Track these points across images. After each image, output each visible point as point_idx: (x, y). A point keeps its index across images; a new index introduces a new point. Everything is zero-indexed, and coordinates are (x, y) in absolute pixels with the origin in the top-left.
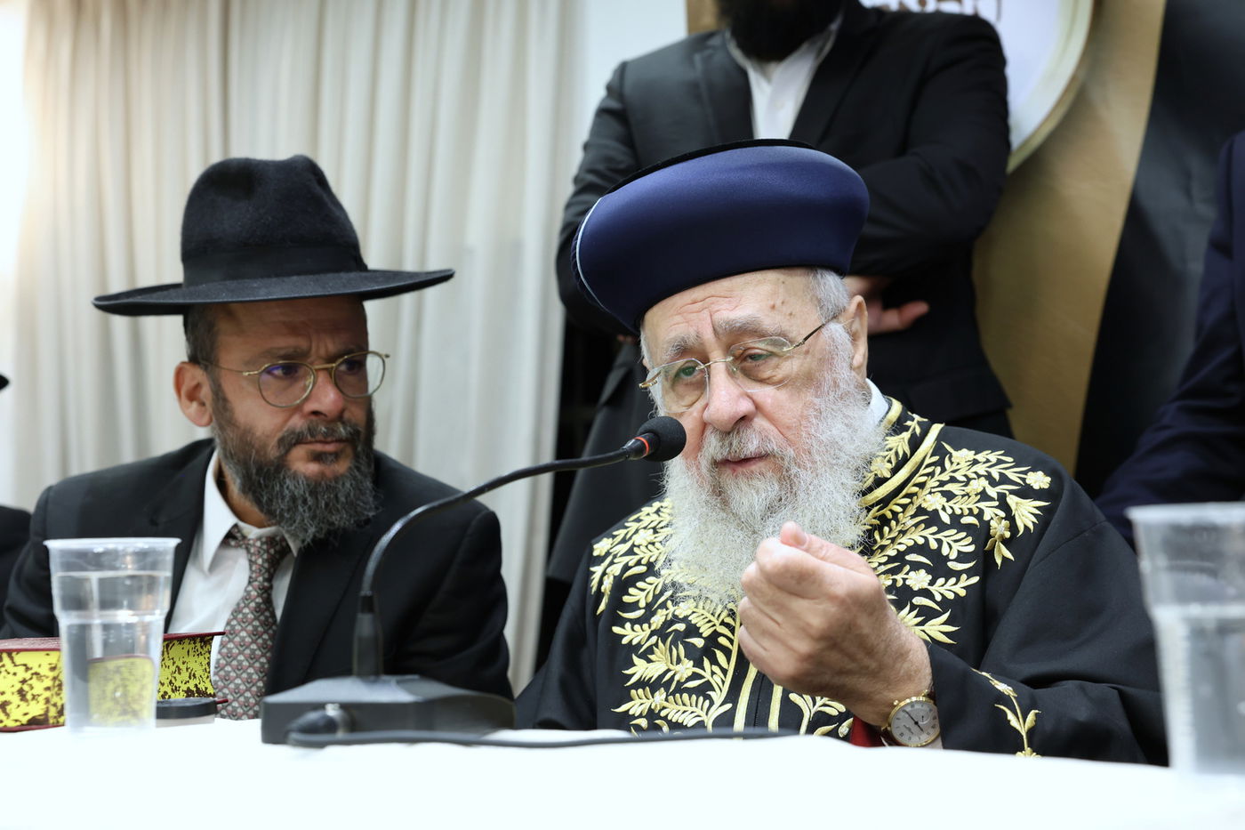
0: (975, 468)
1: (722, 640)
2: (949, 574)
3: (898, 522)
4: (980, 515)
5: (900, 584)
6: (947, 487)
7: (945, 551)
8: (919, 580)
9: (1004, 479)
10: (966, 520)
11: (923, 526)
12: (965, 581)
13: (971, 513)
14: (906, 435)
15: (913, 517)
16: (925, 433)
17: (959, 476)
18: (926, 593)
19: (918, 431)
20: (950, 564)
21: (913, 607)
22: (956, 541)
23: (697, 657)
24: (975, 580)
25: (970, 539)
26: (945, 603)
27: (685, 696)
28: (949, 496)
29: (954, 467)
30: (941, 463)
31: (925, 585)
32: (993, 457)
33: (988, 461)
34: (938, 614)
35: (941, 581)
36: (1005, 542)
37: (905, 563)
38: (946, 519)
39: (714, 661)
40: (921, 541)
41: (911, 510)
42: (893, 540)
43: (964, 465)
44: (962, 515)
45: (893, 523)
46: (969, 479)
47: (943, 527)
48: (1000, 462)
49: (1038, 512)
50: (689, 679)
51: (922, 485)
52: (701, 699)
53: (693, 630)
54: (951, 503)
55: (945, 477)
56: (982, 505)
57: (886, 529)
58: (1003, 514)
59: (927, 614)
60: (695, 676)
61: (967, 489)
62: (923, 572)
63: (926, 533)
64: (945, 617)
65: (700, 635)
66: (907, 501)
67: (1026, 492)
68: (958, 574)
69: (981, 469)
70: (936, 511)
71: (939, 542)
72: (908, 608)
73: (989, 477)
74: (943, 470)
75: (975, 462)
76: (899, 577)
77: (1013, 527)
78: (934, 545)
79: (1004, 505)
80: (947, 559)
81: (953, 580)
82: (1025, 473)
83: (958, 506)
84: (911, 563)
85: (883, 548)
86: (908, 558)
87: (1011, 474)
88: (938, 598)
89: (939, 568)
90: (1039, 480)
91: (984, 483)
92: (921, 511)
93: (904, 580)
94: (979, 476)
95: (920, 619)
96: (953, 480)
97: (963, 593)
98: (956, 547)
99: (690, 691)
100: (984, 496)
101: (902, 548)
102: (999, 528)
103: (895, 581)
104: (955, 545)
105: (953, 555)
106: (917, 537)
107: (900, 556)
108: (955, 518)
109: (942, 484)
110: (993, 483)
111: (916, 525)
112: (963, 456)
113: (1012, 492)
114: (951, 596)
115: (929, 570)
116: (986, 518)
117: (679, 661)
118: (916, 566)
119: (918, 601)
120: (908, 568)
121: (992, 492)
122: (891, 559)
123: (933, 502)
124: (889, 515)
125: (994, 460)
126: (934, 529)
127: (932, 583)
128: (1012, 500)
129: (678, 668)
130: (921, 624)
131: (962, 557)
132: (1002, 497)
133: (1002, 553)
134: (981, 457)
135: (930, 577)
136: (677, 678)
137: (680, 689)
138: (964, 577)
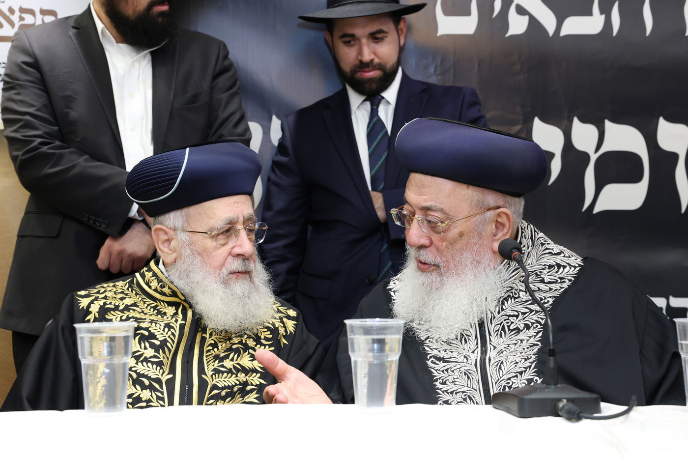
1: (168, 344)
2: (262, 344)
4: (273, 324)
8: (251, 343)
10: (267, 325)
12: (267, 349)
13: (270, 323)
18: (253, 349)
20: (261, 340)
21: (249, 353)
22: (263, 332)
23: (156, 348)
27: (149, 364)
35: (259, 346)
36: (284, 337)
39: (164, 352)
49: (294, 326)
50: (151, 357)
52: (159, 368)
53: (153, 336)
56: (273, 320)
58: (282, 325)
60: (155, 357)
62: (251, 339)
65: (157, 339)
67: (289, 317)
68: (264, 345)
72: (247, 353)
77: (286, 331)
79: (282, 322)
80: (260, 338)
82: (287, 309)
89: (258, 341)
90: (292, 313)
93: (246, 341)
95: (252, 359)
98: (264, 334)
99: (153, 363)
102: (282, 331)
103: (242, 340)
105: (263, 337)
113: (284, 317)
115: (254, 340)
117: (145, 348)
118: (249, 337)
119: (251, 351)
120: (246, 336)
127: (256, 346)
128: (285, 320)
129: (145, 351)
130: (252, 361)
131: (266, 339)
132: (281, 319)
133: (282, 341)
135: (255, 343)
136: (144, 355)
137: (146, 360)
138: (267, 347)
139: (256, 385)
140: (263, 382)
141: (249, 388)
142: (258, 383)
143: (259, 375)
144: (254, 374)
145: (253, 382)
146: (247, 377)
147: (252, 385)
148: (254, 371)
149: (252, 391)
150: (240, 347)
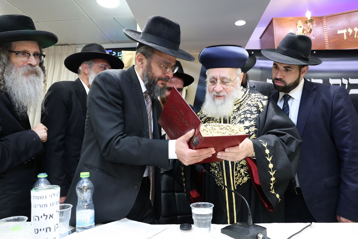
0: (255, 96)
3: (243, 105)
4: (257, 104)
5: (246, 117)
6: (252, 100)
7: (252, 111)
8: (249, 116)
9: (260, 98)
10: (255, 105)
11: (248, 106)
12: (256, 115)
13: (256, 104)
14: (244, 92)
15: (246, 105)
16: (247, 91)
17: (253, 98)
18: (250, 118)
19: (246, 91)
21: (248, 120)
24: (258, 114)
25: (256, 108)
26: (253, 119)
28: (252, 101)
29: (252, 97)
30: (250, 96)
31: (250, 116)
32: (258, 94)
33: (257, 95)
34: (253, 120)
35: (252, 115)
36: (262, 108)
37: (246, 113)
38: (252, 105)
40: (248, 109)
41: (245, 103)
42: (243, 108)
43: (253, 96)
44: (254, 104)
45: (242, 105)
46: (255, 98)
47: (252, 107)
48: (259, 95)
49: (266, 102)
51: (247, 99)
54: (252, 103)
55: (251, 98)
56: (257, 102)
57: (241, 106)
58: (261, 104)
59: (250, 121)
61: (255, 100)
62: (249, 114)
63: (249, 108)
64: (254, 121)
66: (244, 102)
67: (264, 100)
68: (255, 114)
69: (256, 96)
70: (250, 104)
71: (251, 109)
73: (258, 98)
74: (250, 97)
75: (255, 95)
76: (245, 115)
77: (263, 105)
78: (250, 110)
79: (261, 102)
80: (253, 112)
81: (254, 115)
82: (264, 96)
83: (254, 103)
84: (247, 113)
85: (241, 109)
86: (246, 112)
87: (262, 97)
88: (252, 118)
89: (252, 113)
90: (266, 97)
91: (257, 99)
92: (247, 104)
94: (256, 98)
96: (252, 99)
97: (256, 117)
98: (254, 110)
100: (257, 101)
101: (245, 110)
102: (261, 106)
103: (245, 116)
104: (254, 109)
105: (254, 111)
106: (247, 108)
107: (245, 112)
108: (253, 105)
109: (250, 99)
110: (259, 99)
111: (247, 106)
112: (253, 95)
113: (262, 100)
114: (254, 118)
115: (250, 114)
116: (258, 104)
118: (248, 113)
119: (249, 119)
120: (246, 114)
121: (259, 100)
122: (243, 112)
123: (250, 102)
124: (242, 104)
125: (258, 95)
126: (250, 107)
127: (251, 116)
128: (262, 101)
130: (250, 122)
131: (255, 111)
132: (260, 101)
133: (261, 110)
134: (256, 94)
138: (256, 114)
139: (254, 131)
140: (256, 129)
141: (251, 134)
142: (255, 130)
143: (254, 127)
144: (252, 127)
145: (252, 130)
146: (249, 130)
147: (252, 131)
148: (252, 126)
149: (252, 134)
150: (244, 120)
